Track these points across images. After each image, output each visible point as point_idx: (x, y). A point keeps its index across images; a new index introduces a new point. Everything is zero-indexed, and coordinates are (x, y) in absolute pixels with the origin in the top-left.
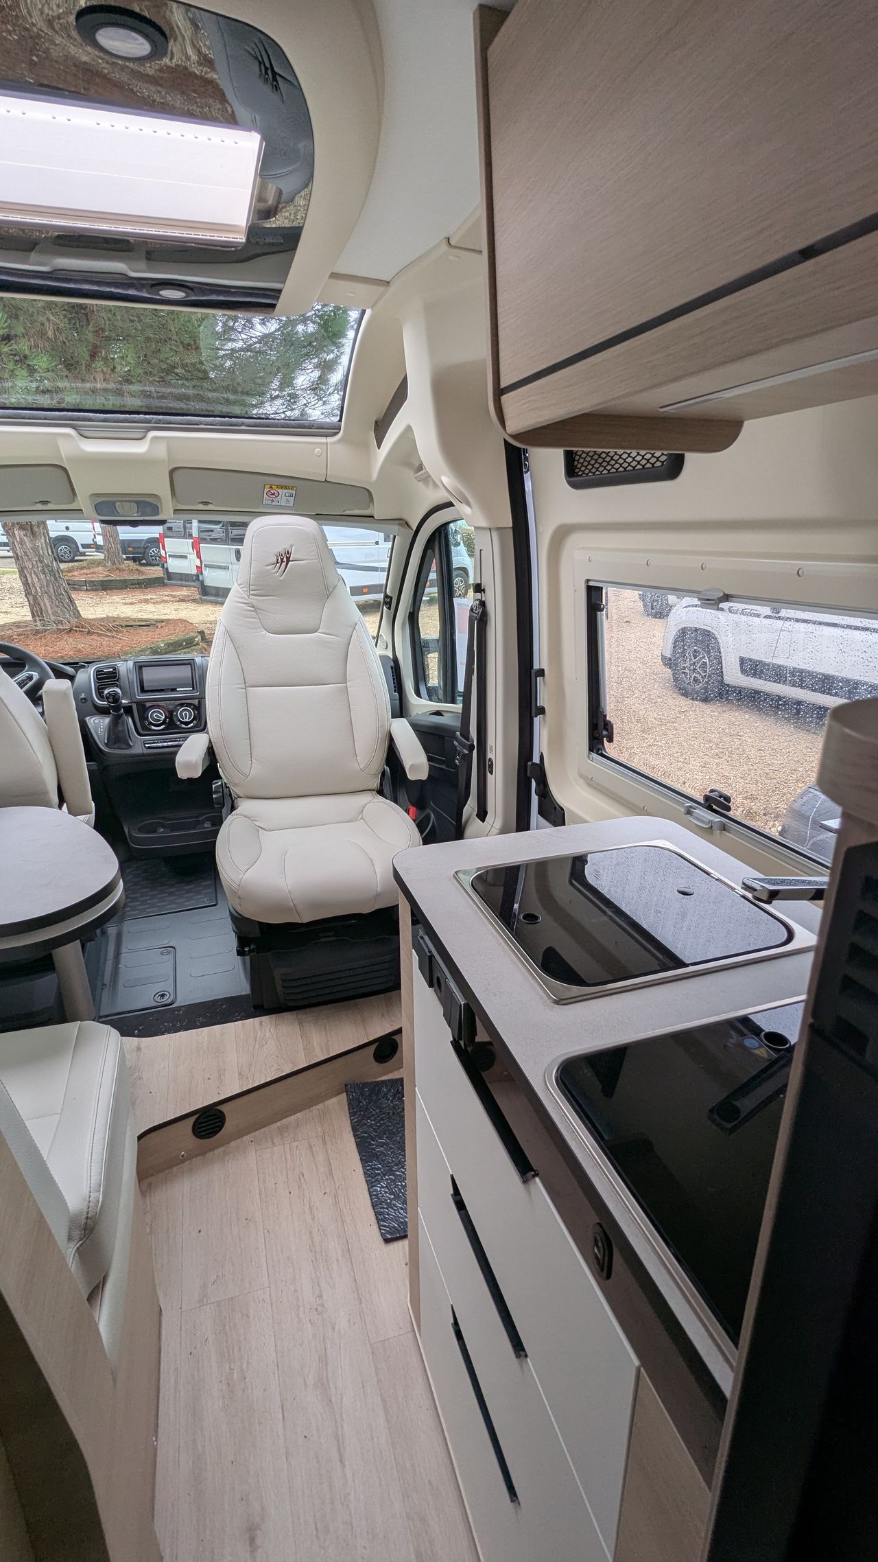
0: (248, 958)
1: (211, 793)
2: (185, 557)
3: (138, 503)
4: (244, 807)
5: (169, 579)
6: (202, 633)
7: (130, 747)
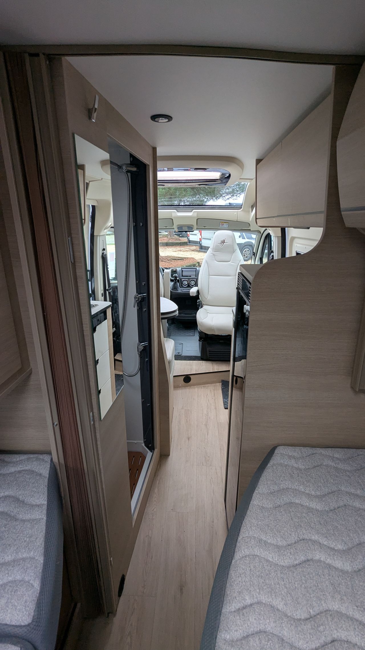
0: (201, 342)
1: (197, 302)
2: (196, 235)
3: (188, 227)
4: (205, 307)
5: (189, 242)
6: (199, 263)
7: (177, 290)
